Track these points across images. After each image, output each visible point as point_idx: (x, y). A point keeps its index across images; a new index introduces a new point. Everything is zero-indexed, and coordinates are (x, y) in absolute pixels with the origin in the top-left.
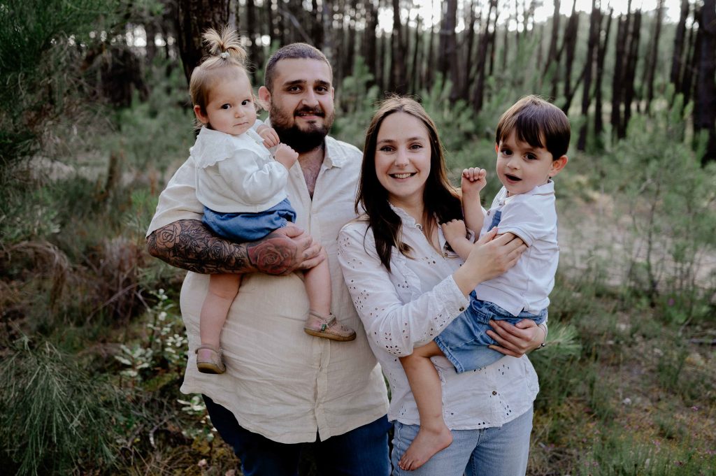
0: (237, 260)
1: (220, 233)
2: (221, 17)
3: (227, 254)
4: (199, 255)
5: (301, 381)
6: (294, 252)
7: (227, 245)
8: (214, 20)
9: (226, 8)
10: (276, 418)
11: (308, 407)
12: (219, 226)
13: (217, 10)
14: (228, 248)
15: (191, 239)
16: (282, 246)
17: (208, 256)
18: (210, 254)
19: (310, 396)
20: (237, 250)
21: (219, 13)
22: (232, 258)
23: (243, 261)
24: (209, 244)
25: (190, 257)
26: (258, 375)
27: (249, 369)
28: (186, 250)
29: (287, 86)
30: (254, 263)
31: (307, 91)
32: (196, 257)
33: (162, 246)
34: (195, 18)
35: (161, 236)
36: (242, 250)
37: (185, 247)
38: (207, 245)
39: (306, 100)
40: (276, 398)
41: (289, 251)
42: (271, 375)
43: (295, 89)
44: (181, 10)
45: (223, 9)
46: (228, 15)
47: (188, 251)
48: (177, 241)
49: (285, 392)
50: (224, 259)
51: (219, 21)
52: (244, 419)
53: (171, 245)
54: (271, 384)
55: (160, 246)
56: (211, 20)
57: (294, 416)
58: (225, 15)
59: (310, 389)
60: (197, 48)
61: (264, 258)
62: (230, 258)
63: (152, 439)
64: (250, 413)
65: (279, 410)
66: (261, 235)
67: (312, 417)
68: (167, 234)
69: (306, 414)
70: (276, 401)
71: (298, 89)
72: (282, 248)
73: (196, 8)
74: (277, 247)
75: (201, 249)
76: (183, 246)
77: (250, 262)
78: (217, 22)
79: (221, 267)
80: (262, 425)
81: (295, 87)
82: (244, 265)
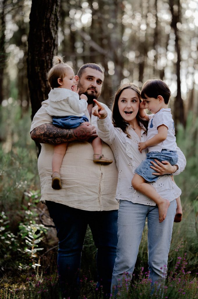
0: (70, 135)
1: (62, 126)
2: (49, 58)
3: (66, 133)
4: (54, 135)
5: (94, 184)
6: (89, 130)
7: (65, 130)
8: (46, 58)
9: (52, 53)
10: (85, 201)
11: (97, 196)
12: (62, 123)
13: (47, 54)
14: (66, 131)
15: (51, 129)
16: (85, 128)
17: (58, 135)
18: (59, 134)
19: (97, 191)
20: (69, 131)
21: (48, 55)
22: (68, 134)
23: (72, 135)
24: (58, 130)
25: (51, 136)
26: (78, 183)
27: (74, 182)
28: (49, 134)
29: (87, 77)
30: (76, 135)
31: (94, 81)
32: (53, 136)
33: (39, 134)
34: (37, 57)
35: (38, 130)
36: (71, 131)
37: (49, 132)
38: (57, 131)
39: (93, 84)
40: (85, 192)
41: (88, 130)
42: (83, 182)
43: (90, 79)
44: (30, 54)
45: (50, 53)
47: (50, 134)
48: (46, 130)
49: (88, 190)
50: (65, 135)
51: (48, 60)
52: (72, 203)
53: (42, 132)
54: (83, 186)
55: (38, 134)
56: (44, 59)
57: (92, 200)
58: (51, 57)
59: (97, 188)
60: (37, 72)
61: (80, 133)
62: (67, 134)
64: (74, 200)
65: (86, 198)
66: (78, 125)
67: (98, 200)
68: (41, 129)
69: (96, 199)
70: (85, 194)
71: (91, 79)
72: (85, 129)
73: (37, 53)
74: (83, 129)
75: (55, 133)
76: (48, 132)
77: (75, 135)
78: (47, 59)
79: (63, 139)
80: (79, 204)
81: (90, 78)
82: (72, 137)
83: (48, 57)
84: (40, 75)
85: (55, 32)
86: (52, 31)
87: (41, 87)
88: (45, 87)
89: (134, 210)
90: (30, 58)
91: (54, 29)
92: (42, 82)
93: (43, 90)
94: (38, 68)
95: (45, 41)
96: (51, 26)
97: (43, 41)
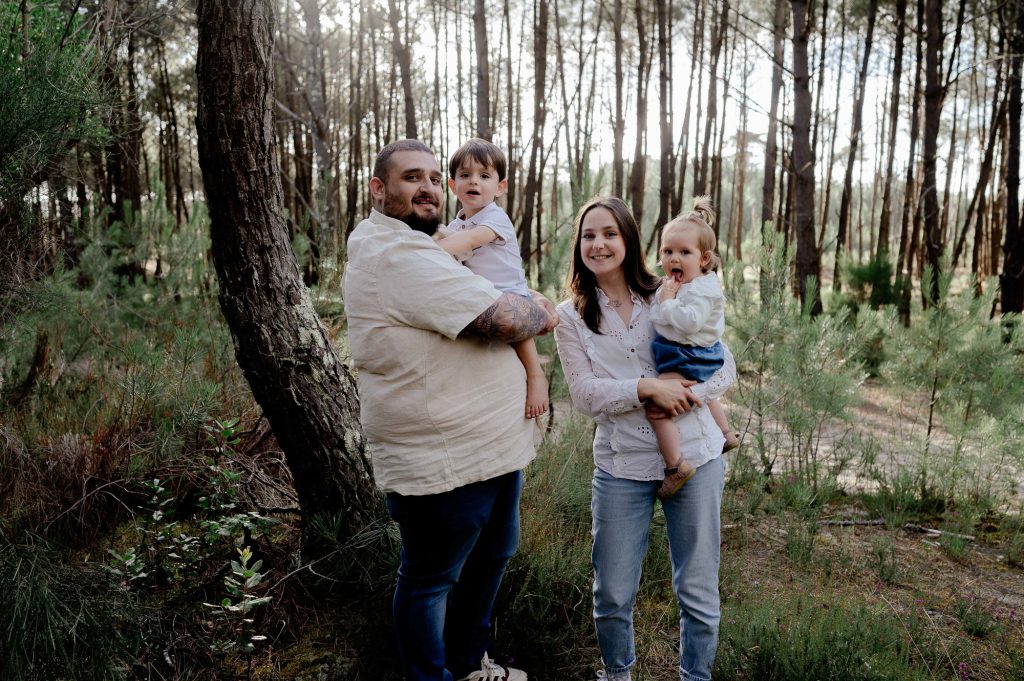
2: (255, 115)
8: (246, 117)
9: (261, 104)
13: (250, 105)
21: (252, 109)
29: (406, 175)
31: (425, 180)
34: (223, 115)
39: (425, 187)
43: (412, 178)
45: (257, 104)
46: (264, 113)
51: (253, 120)
56: (242, 118)
58: (259, 113)
60: (225, 151)
63: (168, 658)
71: (415, 178)
73: (223, 103)
78: (250, 119)
81: (412, 176)
83: (251, 114)
84: (232, 159)
85: (266, 50)
86: (260, 46)
87: (235, 189)
88: (247, 188)
89: (624, 488)
90: (205, 115)
91: (264, 41)
92: (240, 177)
93: (241, 196)
94: (227, 143)
95: (242, 71)
96: (255, 33)
97: (237, 71)
